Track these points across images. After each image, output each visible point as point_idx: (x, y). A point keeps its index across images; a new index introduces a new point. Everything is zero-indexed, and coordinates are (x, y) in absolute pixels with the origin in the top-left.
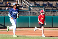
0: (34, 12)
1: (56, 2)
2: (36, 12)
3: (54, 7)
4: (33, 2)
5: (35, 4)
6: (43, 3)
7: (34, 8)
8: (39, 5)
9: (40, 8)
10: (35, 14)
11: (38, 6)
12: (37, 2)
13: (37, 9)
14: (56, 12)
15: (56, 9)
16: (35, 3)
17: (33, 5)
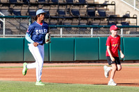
0: (9, 29)
1: (56, 8)
2: (13, 29)
3: (52, 18)
4: (7, 8)
5: (11, 11)
6: (29, 9)
7: (8, 20)
8: (20, 13)
9: (23, 21)
10: (12, 33)
11: (18, 15)
12: (15, 8)
13: (15, 22)
14: (56, 28)
15: (56, 21)
16: (11, 9)
17: (7, 13)
